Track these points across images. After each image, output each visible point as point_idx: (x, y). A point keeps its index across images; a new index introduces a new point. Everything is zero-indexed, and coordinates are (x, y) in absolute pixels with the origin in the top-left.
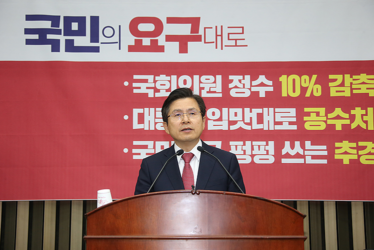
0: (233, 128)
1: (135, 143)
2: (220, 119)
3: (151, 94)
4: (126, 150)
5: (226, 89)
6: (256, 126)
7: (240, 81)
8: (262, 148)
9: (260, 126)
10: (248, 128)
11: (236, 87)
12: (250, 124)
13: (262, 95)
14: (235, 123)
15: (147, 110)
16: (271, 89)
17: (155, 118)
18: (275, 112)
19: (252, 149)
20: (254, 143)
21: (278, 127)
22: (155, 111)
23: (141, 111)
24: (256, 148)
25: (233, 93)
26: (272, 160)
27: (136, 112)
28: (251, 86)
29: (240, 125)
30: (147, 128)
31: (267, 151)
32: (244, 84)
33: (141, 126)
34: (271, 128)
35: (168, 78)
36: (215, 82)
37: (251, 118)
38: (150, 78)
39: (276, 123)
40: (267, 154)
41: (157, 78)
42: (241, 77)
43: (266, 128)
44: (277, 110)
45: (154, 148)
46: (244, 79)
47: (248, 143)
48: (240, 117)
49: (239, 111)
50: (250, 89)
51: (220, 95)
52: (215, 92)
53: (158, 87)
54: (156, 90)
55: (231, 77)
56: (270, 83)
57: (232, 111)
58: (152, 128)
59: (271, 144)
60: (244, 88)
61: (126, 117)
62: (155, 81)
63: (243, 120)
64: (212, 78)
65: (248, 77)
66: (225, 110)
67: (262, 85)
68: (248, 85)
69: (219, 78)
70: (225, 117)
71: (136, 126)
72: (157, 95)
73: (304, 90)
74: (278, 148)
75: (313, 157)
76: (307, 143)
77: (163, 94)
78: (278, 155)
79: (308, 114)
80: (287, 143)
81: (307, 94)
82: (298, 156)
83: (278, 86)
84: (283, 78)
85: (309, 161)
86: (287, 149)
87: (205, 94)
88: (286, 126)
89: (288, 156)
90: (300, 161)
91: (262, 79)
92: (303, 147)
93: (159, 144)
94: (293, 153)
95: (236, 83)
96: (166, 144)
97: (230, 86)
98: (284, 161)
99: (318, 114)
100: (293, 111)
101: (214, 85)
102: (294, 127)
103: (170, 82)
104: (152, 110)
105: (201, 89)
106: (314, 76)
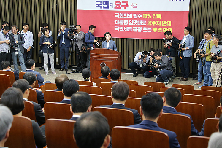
1: (116, 27)
2: (132, 23)
4: (114, 28)
8: (139, 29)
9: (139, 24)
10: (137, 24)
14: (134, 23)
16: (141, 17)
17: (119, 22)
18: (142, 21)
21: (142, 25)
26: (141, 31)
27: (116, 21)
33: (117, 24)
37: (137, 22)
38: (118, 14)
41: (120, 14)
47: (137, 28)
49: (135, 21)
51: (132, 18)
56: (141, 15)
58: (119, 24)
61: (114, 22)
64: (130, 14)
65: (137, 14)
66: (133, 21)
67: (140, 16)
68: (137, 16)
69: (132, 14)
71: (116, 24)
72: (120, 17)
73: (148, 17)
74: (142, 29)
75: (149, 31)
76: (148, 28)
77: (121, 17)
78: (142, 30)
79: (148, 22)
80: (144, 28)
81: (148, 18)
82: (146, 30)
83: (143, 16)
84: (144, 15)
85: (148, 31)
86: (144, 29)
87: (129, 18)
88: (144, 24)
89: (144, 30)
90: (146, 31)
91: (140, 15)
92: (147, 29)
93: (120, 27)
94: (145, 30)
95: (135, 15)
96: (121, 27)
97: (134, 16)
98: (143, 31)
99: (150, 22)
100: (145, 21)
101: (131, 16)
102: (146, 25)
103: (122, 15)
104: (119, 20)
105: (128, 16)
106: (150, 14)
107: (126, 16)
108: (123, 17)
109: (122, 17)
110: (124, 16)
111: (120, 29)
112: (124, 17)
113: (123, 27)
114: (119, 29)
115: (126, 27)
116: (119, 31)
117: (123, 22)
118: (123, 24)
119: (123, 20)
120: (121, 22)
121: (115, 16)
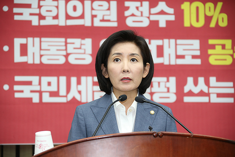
1: (17, 78)
3: (35, 21)
4: (6, 87)
5: (121, 18)
6: (155, 60)
7: (137, 8)
8: (162, 85)
9: (160, 60)
11: (133, 15)
13: (162, 24)
15: (30, 40)
16: (172, 18)
17: (41, 49)
18: (176, 45)
21: (180, 62)
22: (41, 42)
23: (23, 41)
25: (130, 22)
27: (18, 42)
28: (150, 14)
30: (30, 62)
31: (168, 89)
32: (142, 12)
33: (23, 59)
34: (173, 63)
35: (55, 3)
36: (109, 9)
38: (34, 3)
39: (178, 57)
40: (168, 91)
41: (42, 3)
42: (138, 4)
43: (166, 63)
44: (179, 41)
45: (40, 84)
46: (141, 5)
50: (149, 18)
51: (115, 24)
52: (109, 21)
53: (44, 13)
54: (41, 17)
55: (127, 4)
56: (171, 11)
58: (37, 61)
59: (173, 80)
60: (142, 15)
61: (6, 48)
62: (40, 7)
64: (105, 4)
65: (146, 4)
67: (162, 13)
68: (146, 13)
69: (114, 4)
71: (18, 58)
72: (43, 23)
73: (208, 19)
74: (181, 85)
75: (219, 95)
76: (213, 80)
77: (48, 21)
78: (180, 93)
79: (213, 47)
80: (190, 80)
81: (213, 25)
82: (202, 94)
83: (179, 14)
84: (185, 6)
85: (214, 99)
86: (189, 85)
87: (97, 23)
88: (188, 61)
89: (191, 94)
90: (205, 99)
91: (162, 6)
92: (207, 83)
93: (45, 80)
94: (196, 90)
95: (132, 10)
96: (53, 80)
97: (127, 13)
98: (187, 99)
99: (223, 47)
100: (196, 43)
101: (108, 12)
102: (198, 62)
103: (57, 7)
104: (37, 40)
105: (93, 17)
106: (220, 5)
107: (82, 17)
108: (62, 22)
109: (55, 22)
110: (68, 17)
111: (45, 87)
112: (70, 22)
113: (63, 79)
114: (40, 92)
115: (83, 79)
116: (36, 99)
117: (66, 50)
118: (62, 61)
119: (63, 40)
120: (53, 50)
121: (11, 14)
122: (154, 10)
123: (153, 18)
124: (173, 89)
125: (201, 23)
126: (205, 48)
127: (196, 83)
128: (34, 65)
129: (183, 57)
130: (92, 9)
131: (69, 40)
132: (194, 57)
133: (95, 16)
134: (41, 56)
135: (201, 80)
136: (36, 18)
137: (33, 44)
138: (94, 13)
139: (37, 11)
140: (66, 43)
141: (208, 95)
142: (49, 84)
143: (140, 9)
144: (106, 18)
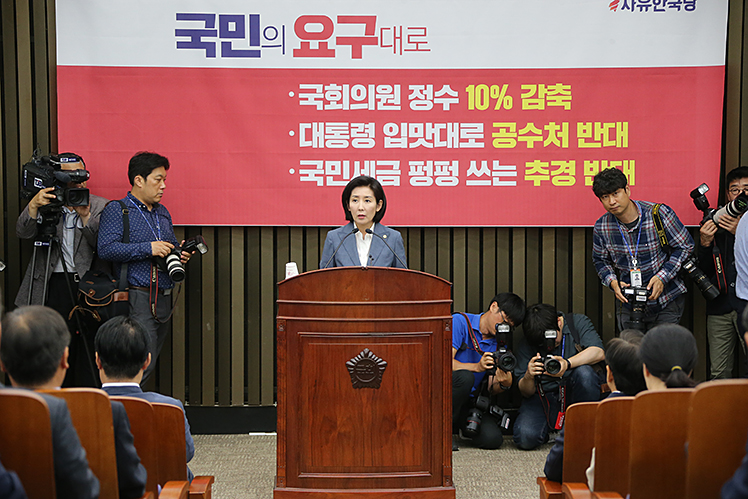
0: (412, 145)
1: (303, 163)
2: (399, 136)
3: (320, 106)
4: (292, 171)
5: (405, 101)
6: (438, 144)
7: (421, 91)
8: (445, 168)
9: (443, 144)
10: (430, 145)
11: (417, 98)
12: (432, 141)
13: (446, 108)
14: (415, 139)
15: (315, 124)
16: (456, 101)
17: (325, 134)
18: (460, 128)
19: (434, 170)
20: (436, 163)
21: (463, 145)
22: (325, 126)
23: (308, 126)
24: (438, 168)
25: (413, 106)
26: (455, 182)
27: (303, 127)
28: (434, 97)
29: (421, 142)
30: (315, 146)
31: (451, 172)
32: (426, 96)
33: (309, 144)
34: (456, 146)
35: (340, 88)
36: (393, 93)
37: (433, 134)
38: (319, 87)
39: (461, 140)
40: (451, 175)
41: (326, 88)
42: (422, 87)
43: (450, 146)
44: (462, 125)
45: (324, 168)
46: (425, 89)
47: (430, 163)
48: (420, 133)
49: (420, 126)
50: (432, 101)
51: (399, 108)
52: (393, 104)
53: (328, 98)
54: (326, 102)
55: (411, 87)
56: (456, 94)
57: (412, 126)
58: (322, 146)
59: (456, 163)
60: (426, 99)
61: (292, 133)
62: (324, 92)
63: (425, 137)
64: (389, 87)
65: (430, 87)
66: (404, 125)
67: (446, 96)
68: (430, 97)
69: (397, 87)
70: (404, 133)
71: (303, 143)
72: (327, 107)
73: (493, 102)
74: (463, 169)
75: (502, 179)
76: (496, 163)
77: (333, 106)
78: (462, 176)
79: (497, 130)
80: (473, 163)
81: (497, 107)
82: (484, 177)
83: (464, 97)
84: (470, 89)
85: (497, 182)
86: (472, 169)
87: (381, 107)
88: (472, 144)
89: (473, 177)
90: (488, 183)
91: (446, 89)
92: (490, 166)
93: (329, 164)
94: (479, 174)
95: (416, 93)
96: (337, 164)
97: (411, 97)
98: (469, 183)
99: (508, 129)
100: (480, 127)
101: (392, 96)
102: (482, 145)
103: (341, 92)
104: (321, 124)
105: (377, 100)
106: (505, 87)
107: (366, 101)
108: (346, 106)
109: (339, 107)
110: (352, 101)
111: (329, 171)
112: (354, 107)
113: (346, 163)
114: (325, 176)
115: (366, 163)
116: (320, 183)
117: (350, 134)
118: (346, 145)
119: (347, 124)
120: (337, 135)
121: (297, 99)
122: (437, 94)
123: (436, 101)
124: (456, 173)
125: (486, 105)
126: (489, 131)
127: (479, 168)
128: (318, 148)
129: (467, 140)
130: (376, 93)
131: (353, 125)
132: (477, 140)
133: (380, 100)
134: (325, 140)
135: (484, 163)
136: (322, 102)
137: (318, 130)
138: (378, 96)
139: (322, 96)
140: (350, 128)
141: (491, 178)
142: (333, 168)
143: (424, 92)
144: (389, 102)
